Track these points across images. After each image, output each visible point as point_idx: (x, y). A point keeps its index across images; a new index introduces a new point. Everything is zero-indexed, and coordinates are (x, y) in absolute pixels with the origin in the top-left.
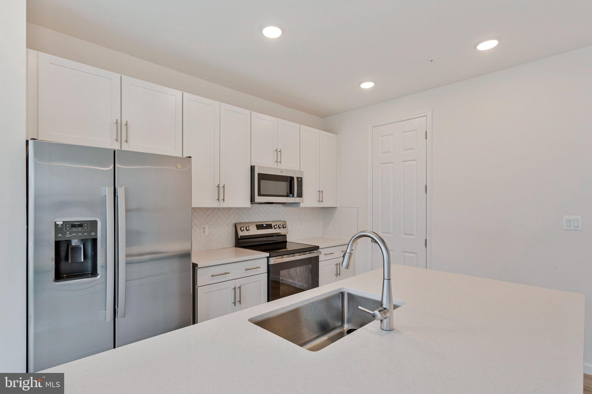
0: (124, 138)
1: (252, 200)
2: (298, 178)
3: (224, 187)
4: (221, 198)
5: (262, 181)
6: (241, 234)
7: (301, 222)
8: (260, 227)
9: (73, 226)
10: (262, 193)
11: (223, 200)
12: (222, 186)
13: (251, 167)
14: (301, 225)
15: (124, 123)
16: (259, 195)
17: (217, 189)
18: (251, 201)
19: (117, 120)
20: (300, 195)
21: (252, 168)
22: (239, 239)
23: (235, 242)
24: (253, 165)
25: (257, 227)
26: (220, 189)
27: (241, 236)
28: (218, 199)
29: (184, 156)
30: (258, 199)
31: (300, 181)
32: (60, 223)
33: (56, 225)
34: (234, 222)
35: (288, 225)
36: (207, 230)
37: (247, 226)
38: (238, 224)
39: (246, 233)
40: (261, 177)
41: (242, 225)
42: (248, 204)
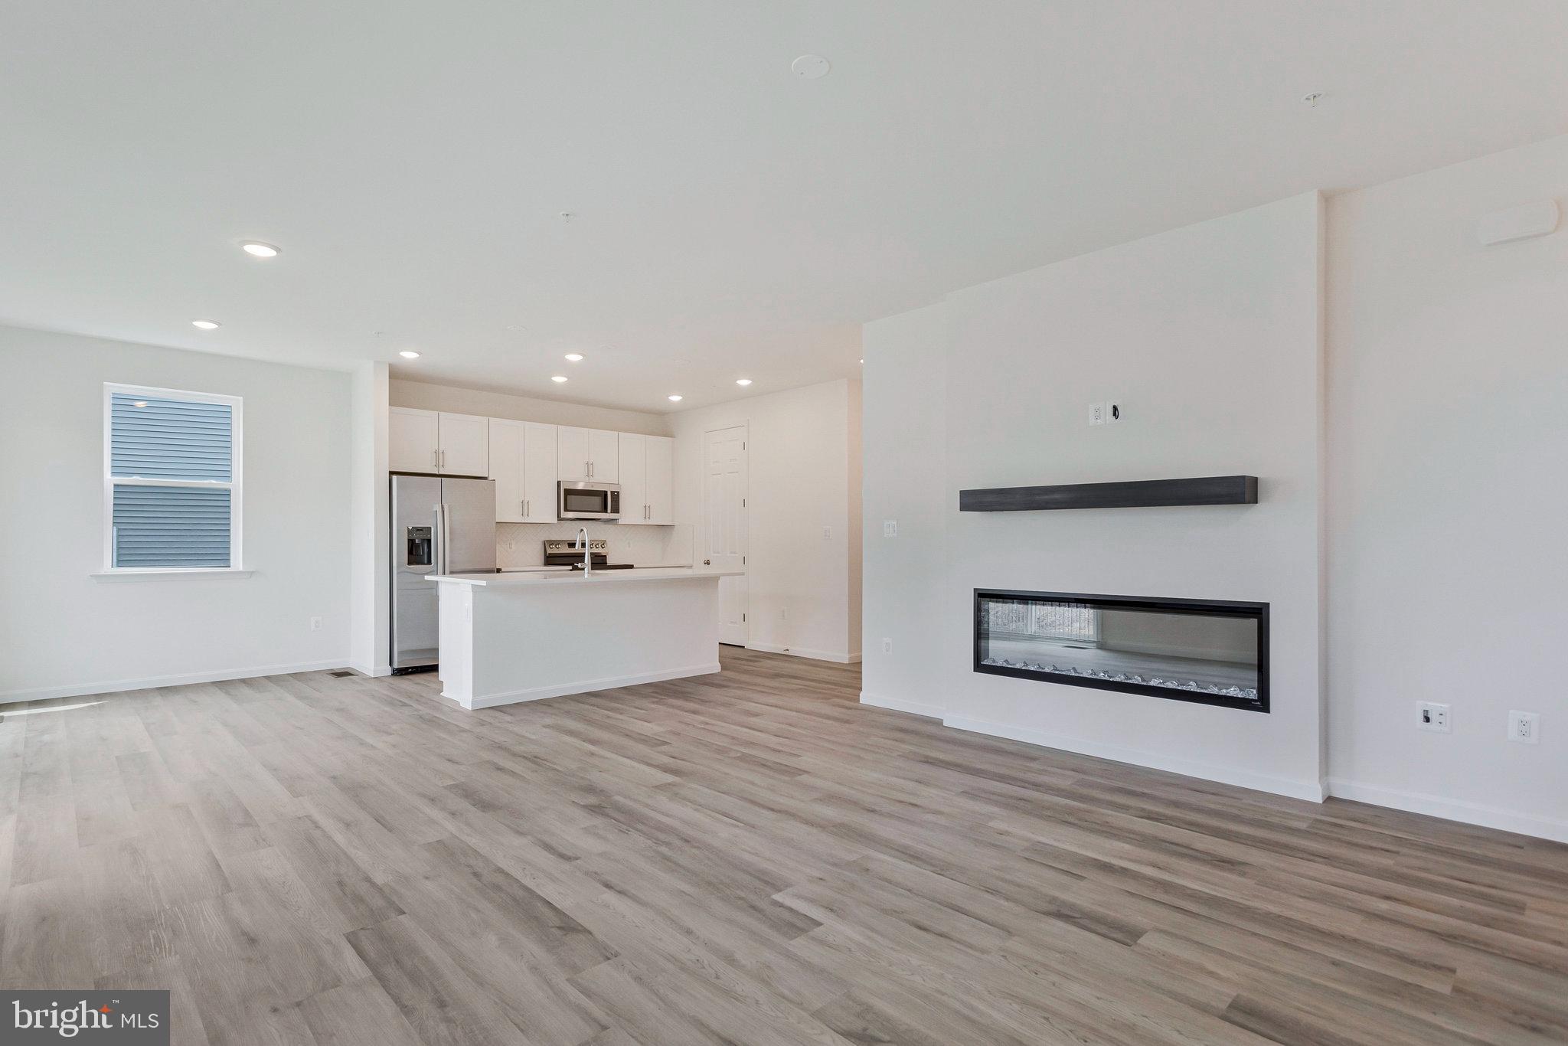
0: (441, 464)
1: (559, 518)
2: (612, 493)
3: (528, 504)
4: (526, 512)
5: (569, 497)
6: (549, 551)
7: (629, 543)
9: (418, 530)
10: (569, 508)
11: (528, 514)
12: (526, 501)
14: (629, 547)
15: (441, 452)
16: (566, 510)
17: (520, 503)
19: (436, 449)
20: (616, 510)
21: (559, 483)
22: (548, 557)
23: (544, 560)
24: (558, 480)
25: (570, 545)
26: (524, 505)
27: (550, 554)
28: (523, 515)
29: (490, 476)
30: (564, 514)
31: (616, 496)
32: (410, 528)
33: (408, 529)
34: (543, 539)
35: (609, 544)
36: (513, 545)
37: (557, 543)
38: (547, 541)
39: (555, 551)
40: (569, 492)
41: (551, 543)
42: (555, 520)
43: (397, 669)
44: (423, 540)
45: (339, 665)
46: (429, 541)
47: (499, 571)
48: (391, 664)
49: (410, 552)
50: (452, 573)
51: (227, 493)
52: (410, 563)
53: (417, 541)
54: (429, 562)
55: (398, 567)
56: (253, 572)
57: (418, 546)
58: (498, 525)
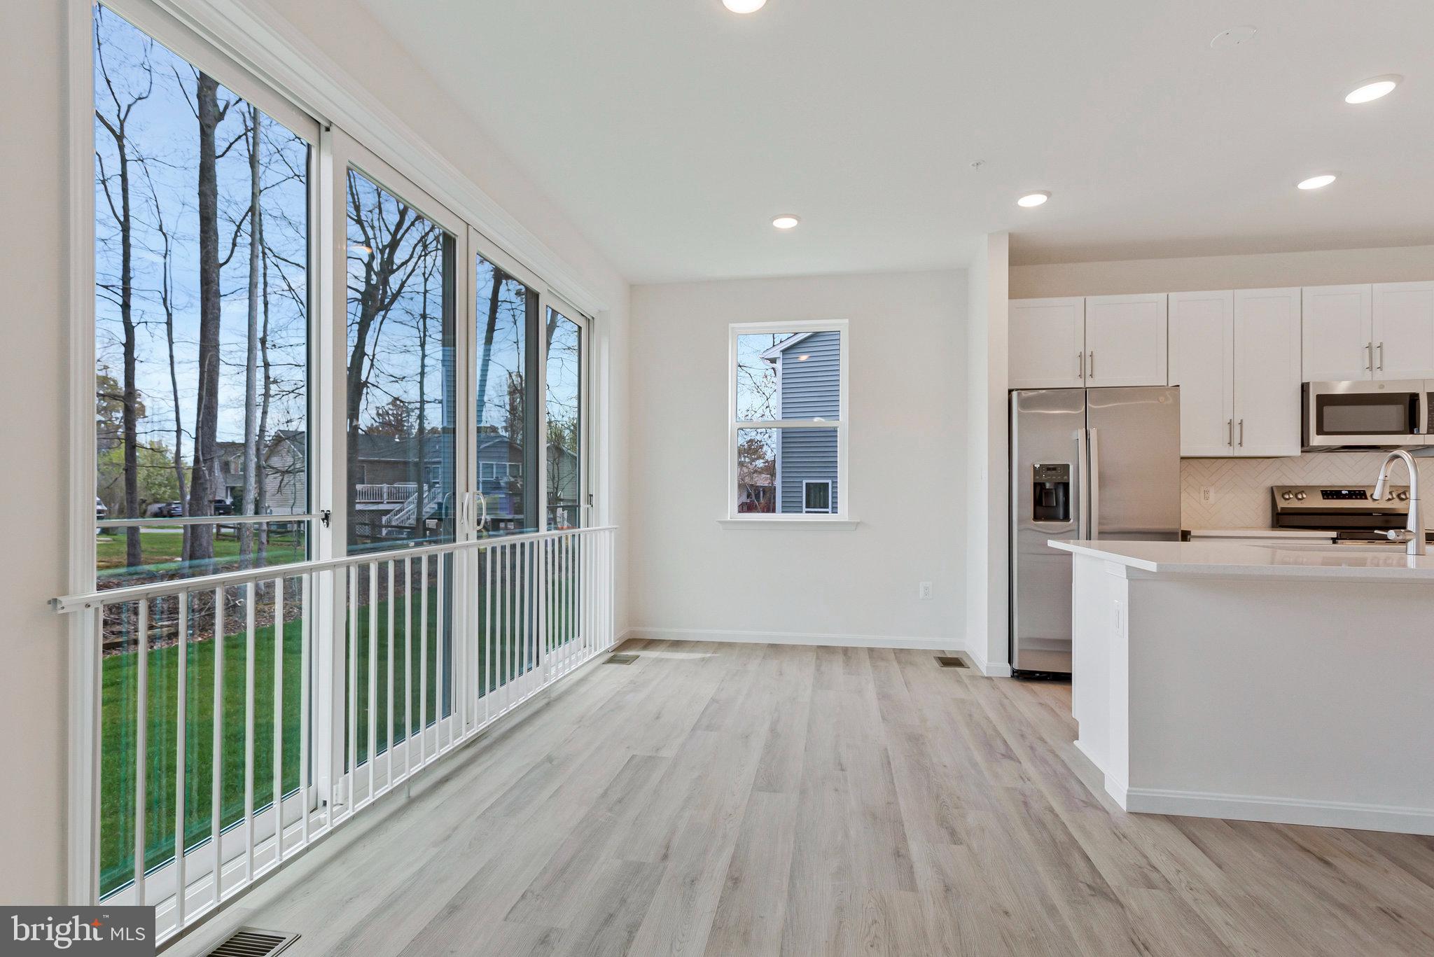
0: (1088, 373)
1: (1305, 446)
2: (1430, 395)
3: (1241, 424)
4: (1237, 440)
5: (1326, 409)
6: (1282, 504)
8: (1329, 494)
9: (1049, 469)
10: (1326, 429)
11: (1241, 444)
12: (1237, 421)
13: (1303, 386)
15: (1088, 353)
16: (1320, 431)
17: (1228, 426)
18: (1303, 445)
19: (1081, 353)
21: (1305, 388)
22: (1278, 514)
23: (1271, 519)
24: (1304, 381)
25: (1323, 495)
26: (1234, 428)
27: (1282, 508)
28: (1230, 444)
29: (1170, 385)
30: (1316, 440)
32: (1037, 466)
33: (1035, 468)
34: (1268, 484)
36: (1212, 495)
37: (1298, 491)
38: (1278, 487)
39: (1295, 504)
40: (1326, 401)
41: (1286, 490)
42: (1296, 450)
43: (1018, 671)
44: (1057, 484)
45: (950, 646)
46: (1066, 486)
47: (1185, 536)
48: (1010, 661)
49: (1038, 502)
50: (1103, 534)
51: (832, 434)
52: (1036, 518)
53: (1048, 486)
54: (1066, 517)
55: (1020, 521)
56: (858, 523)
57: (1048, 493)
58: (1184, 461)
